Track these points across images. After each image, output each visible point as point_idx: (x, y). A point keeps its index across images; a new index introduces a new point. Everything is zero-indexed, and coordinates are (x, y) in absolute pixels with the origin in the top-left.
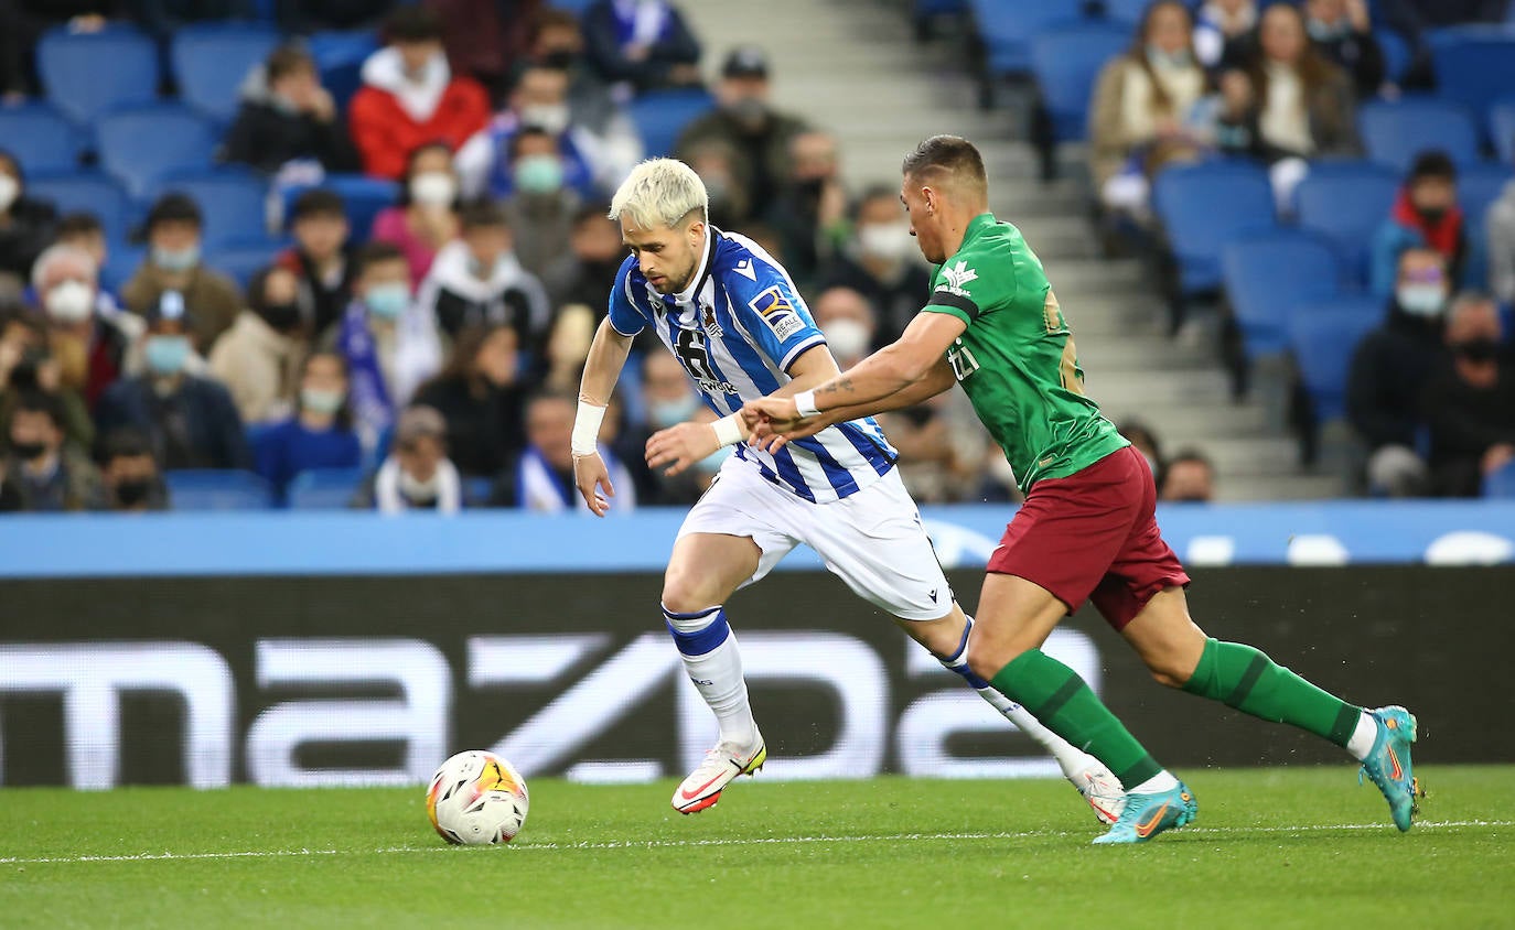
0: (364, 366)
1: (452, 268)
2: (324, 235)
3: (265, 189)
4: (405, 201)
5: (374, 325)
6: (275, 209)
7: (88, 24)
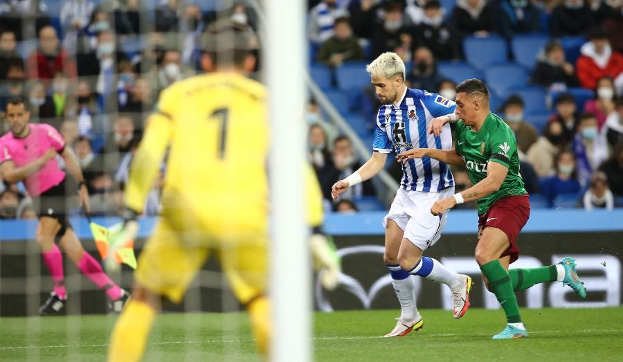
0: (581, 156)
1: (613, 121)
2: (567, 109)
3: (546, 93)
4: (596, 97)
5: (585, 142)
6: (549, 100)
7: (482, 34)
